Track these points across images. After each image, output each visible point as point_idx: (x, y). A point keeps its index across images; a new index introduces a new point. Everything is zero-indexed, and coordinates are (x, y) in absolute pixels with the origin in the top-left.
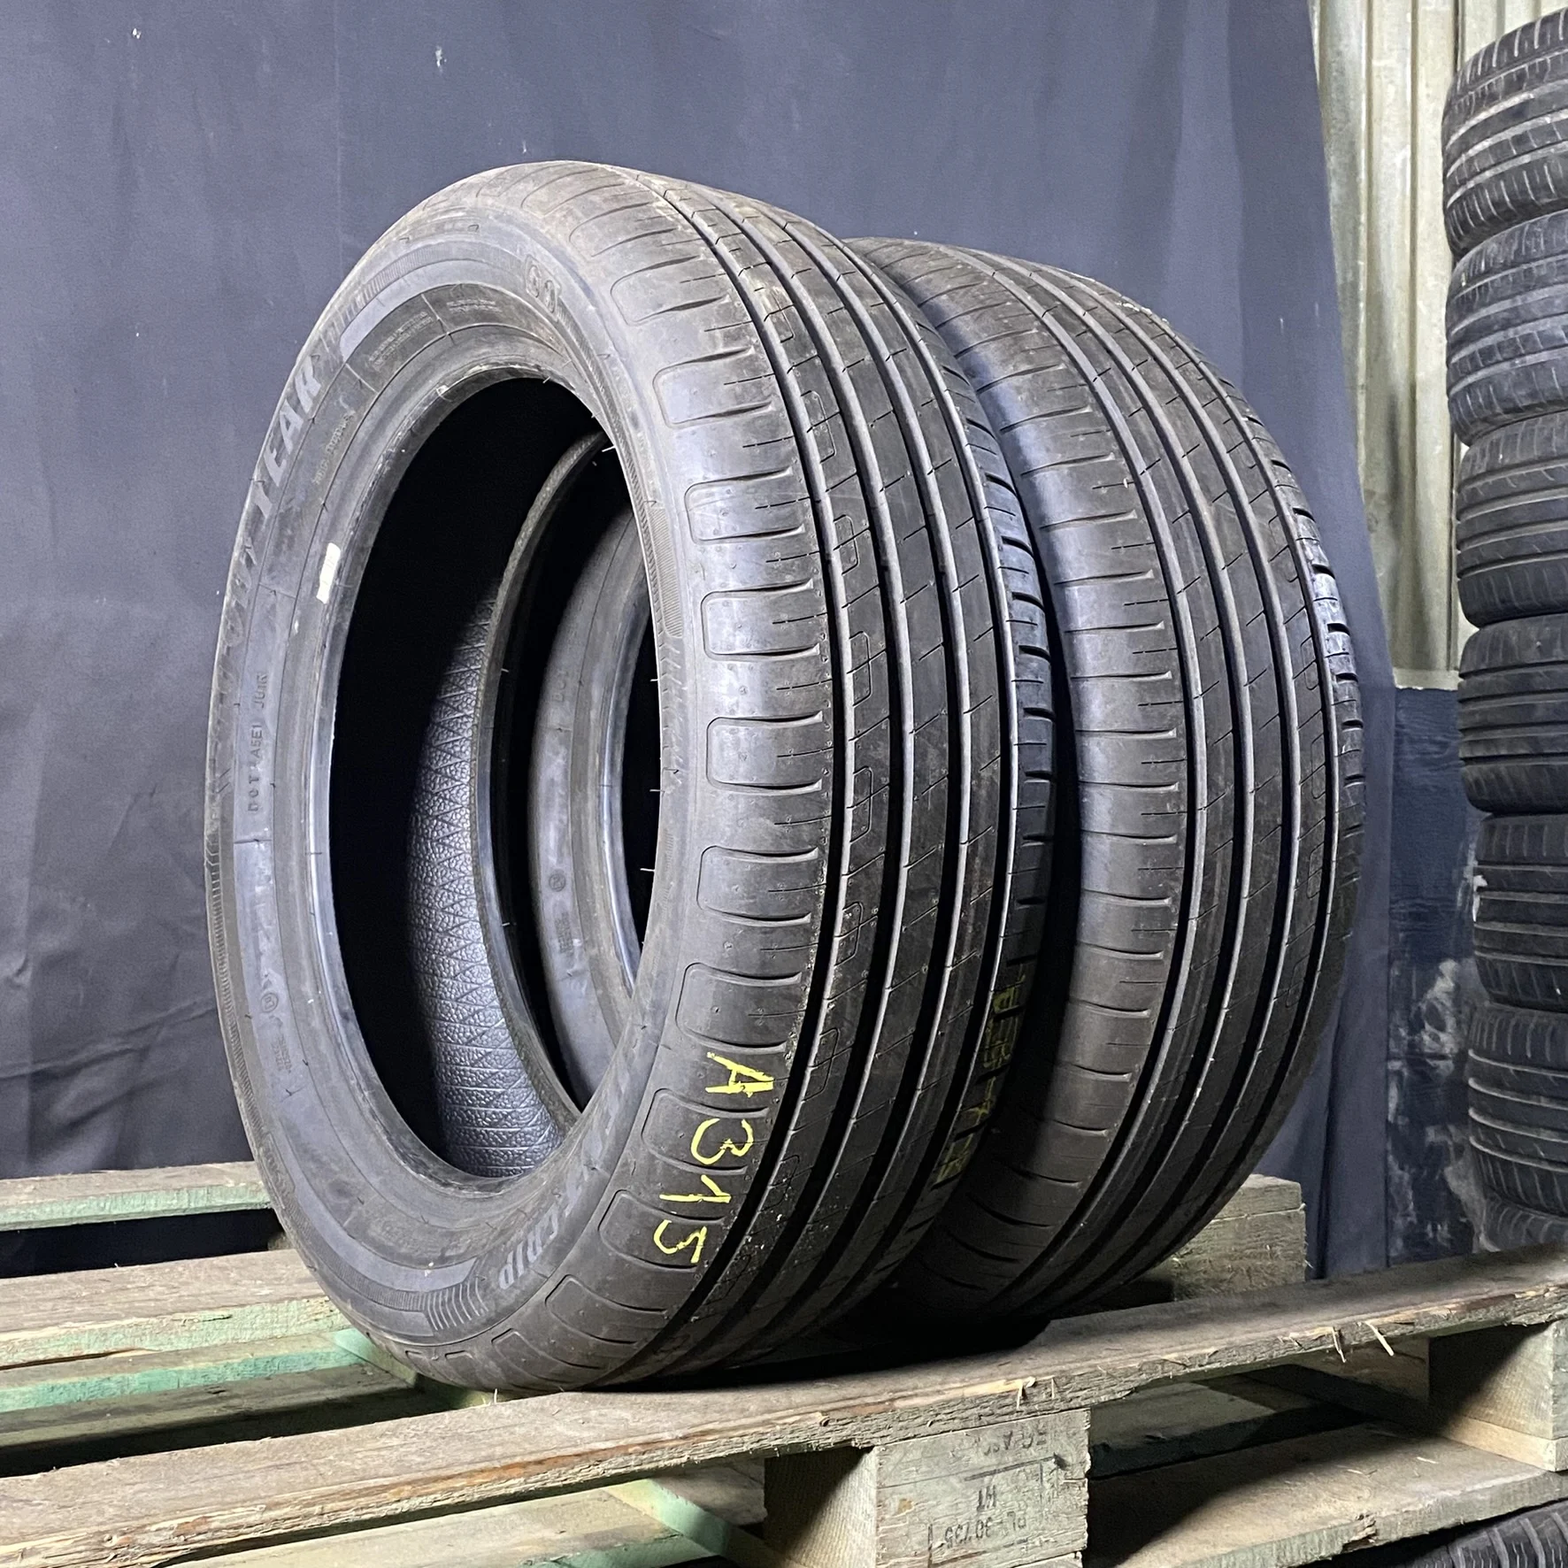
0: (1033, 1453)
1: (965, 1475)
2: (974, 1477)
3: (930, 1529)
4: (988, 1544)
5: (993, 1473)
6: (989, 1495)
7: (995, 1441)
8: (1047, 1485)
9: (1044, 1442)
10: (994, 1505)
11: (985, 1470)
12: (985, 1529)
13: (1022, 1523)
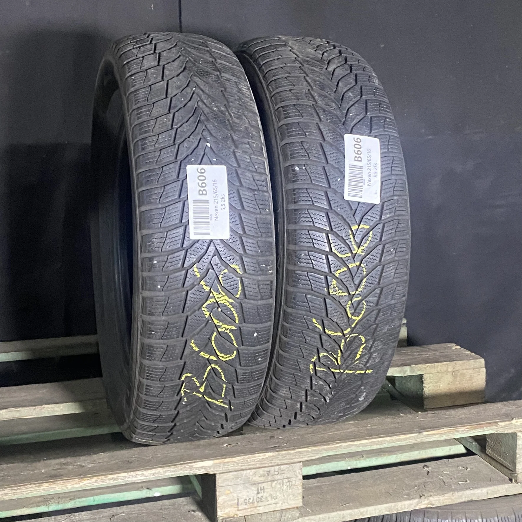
0: (279, 477)
1: (250, 483)
2: (255, 484)
3: (238, 499)
4: (260, 504)
5: (263, 482)
6: (261, 489)
7: (263, 473)
8: (285, 487)
9: (284, 473)
10: (264, 492)
11: (260, 482)
12: (260, 500)
13: (275, 498)
